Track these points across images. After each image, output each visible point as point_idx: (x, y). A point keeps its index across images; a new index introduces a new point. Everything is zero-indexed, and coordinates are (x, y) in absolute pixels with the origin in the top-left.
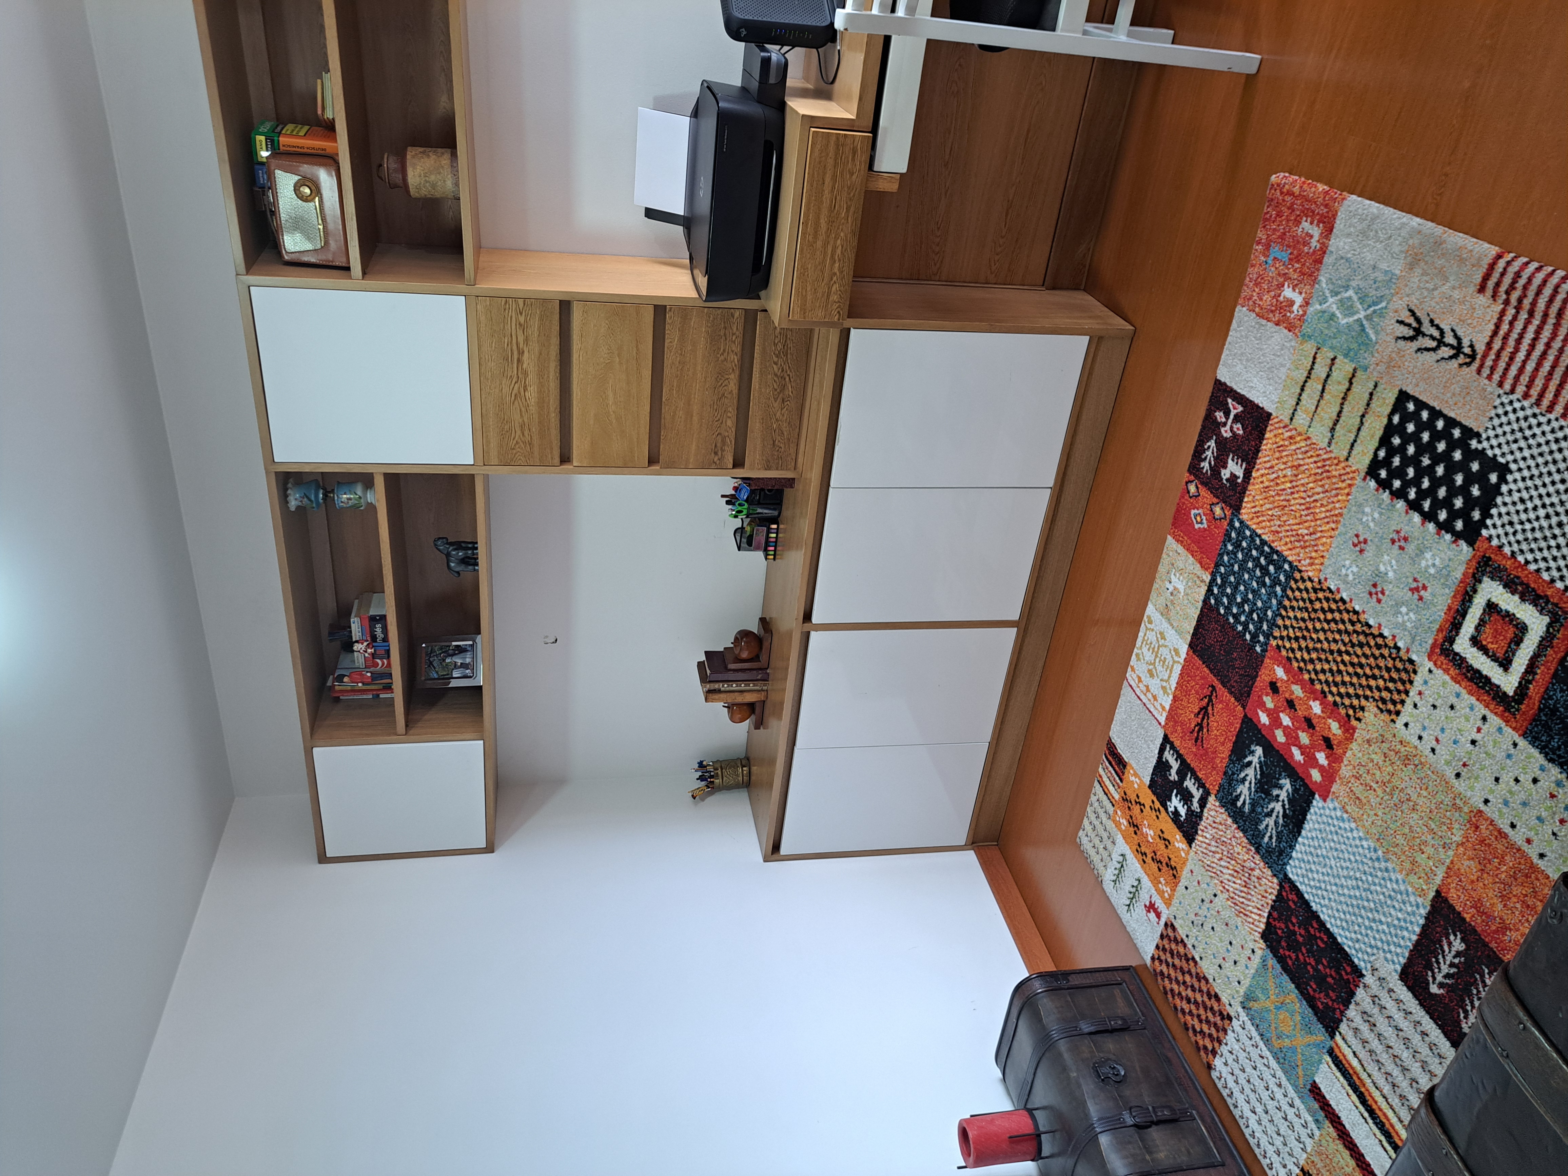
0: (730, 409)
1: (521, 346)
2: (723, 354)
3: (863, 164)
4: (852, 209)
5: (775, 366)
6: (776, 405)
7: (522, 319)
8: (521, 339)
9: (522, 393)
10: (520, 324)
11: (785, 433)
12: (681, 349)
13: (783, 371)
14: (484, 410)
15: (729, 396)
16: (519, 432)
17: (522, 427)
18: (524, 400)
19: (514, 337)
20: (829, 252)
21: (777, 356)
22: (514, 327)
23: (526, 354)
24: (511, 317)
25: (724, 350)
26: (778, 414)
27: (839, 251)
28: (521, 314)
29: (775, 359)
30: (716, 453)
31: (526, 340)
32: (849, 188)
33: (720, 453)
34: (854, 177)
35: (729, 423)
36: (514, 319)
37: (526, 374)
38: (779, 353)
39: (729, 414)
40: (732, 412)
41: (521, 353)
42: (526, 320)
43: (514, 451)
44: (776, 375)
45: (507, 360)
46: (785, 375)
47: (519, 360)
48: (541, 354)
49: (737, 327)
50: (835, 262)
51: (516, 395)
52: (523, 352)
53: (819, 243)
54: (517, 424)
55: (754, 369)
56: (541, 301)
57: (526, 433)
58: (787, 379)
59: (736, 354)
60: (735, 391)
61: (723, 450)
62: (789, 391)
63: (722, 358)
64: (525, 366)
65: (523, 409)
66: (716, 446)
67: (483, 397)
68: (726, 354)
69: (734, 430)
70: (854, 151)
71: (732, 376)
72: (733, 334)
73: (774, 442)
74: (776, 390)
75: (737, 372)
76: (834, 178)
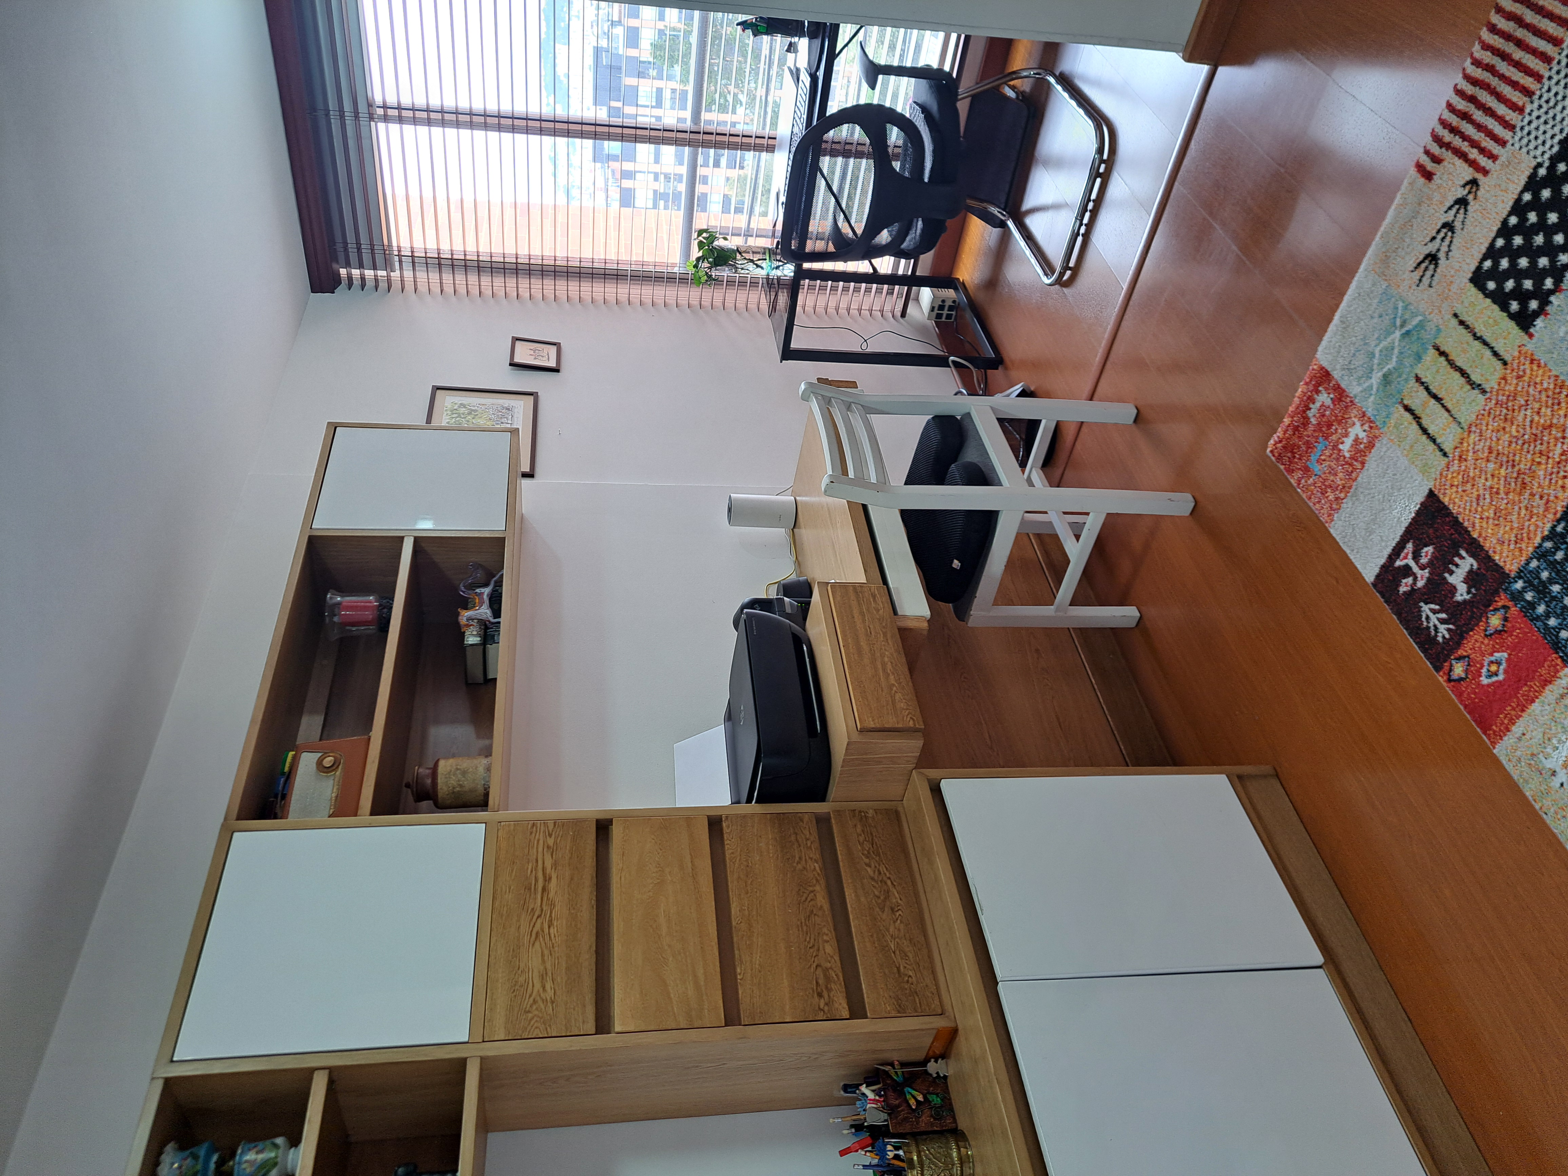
0: (825, 930)
1: (548, 871)
2: (798, 863)
3: (886, 605)
4: (889, 636)
5: (869, 869)
6: (884, 916)
7: (551, 841)
8: (548, 863)
9: (546, 931)
10: (548, 847)
11: (910, 955)
12: (747, 861)
13: (880, 873)
14: (492, 957)
15: (820, 913)
16: (538, 985)
17: (542, 977)
18: (547, 938)
19: (540, 862)
20: (880, 666)
21: (867, 857)
22: (540, 849)
23: (554, 880)
24: (538, 841)
25: (800, 858)
26: (892, 929)
27: (889, 666)
28: (550, 835)
29: (867, 861)
30: (820, 995)
31: (555, 865)
32: (879, 620)
33: (825, 994)
34: (881, 612)
35: (829, 949)
36: (541, 842)
37: (552, 905)
38: (869, 853)
39: (825, 938)
40: (828, 932)
41: (547, 879)
42: (555, 842)
43: (530, 1015)
44: (873, 879)
45: (530, 889)
46: (885, 878)
47: (544, 889)
48: (572, 879)
49: (810, 833)
50: (889, 675)
51: (537, 933)
52: (550, 878)
53: (866, 661)
54: (536, 974)
55: (843, 874)
56: (574, 824)
57: (548, 986)
58: (889, 882)
59: (816, 861)
60: (826, 907)
61: (829, 990)
62: (896, 897)
63: (800, 867)
64: (551, 895)
65: (546, 952)
66: (817, 983)
67: (493, 940)
68: (803, 862)
69: (837, 958)
70: (874, 596)
71: (818, 888)
72: (807, 839)
73: (898, 969)
74: (879, 897)
75: (823, 882)
76: (862, 614)
